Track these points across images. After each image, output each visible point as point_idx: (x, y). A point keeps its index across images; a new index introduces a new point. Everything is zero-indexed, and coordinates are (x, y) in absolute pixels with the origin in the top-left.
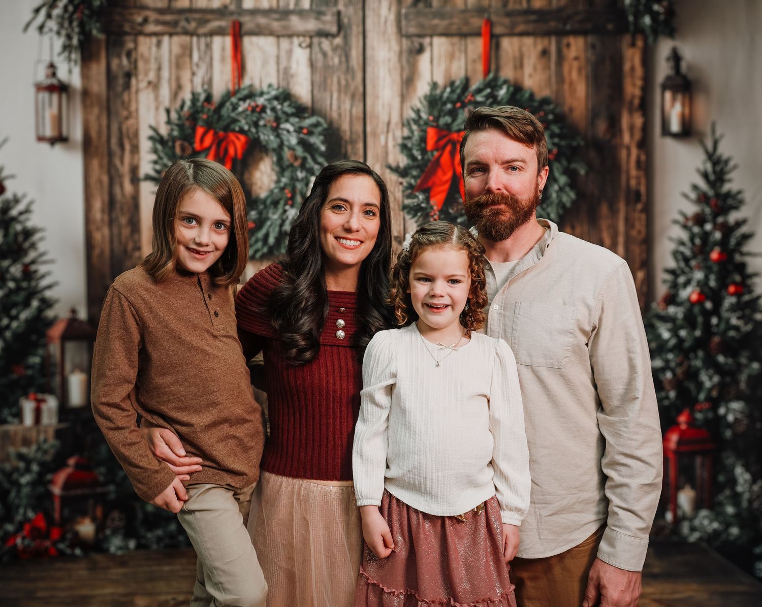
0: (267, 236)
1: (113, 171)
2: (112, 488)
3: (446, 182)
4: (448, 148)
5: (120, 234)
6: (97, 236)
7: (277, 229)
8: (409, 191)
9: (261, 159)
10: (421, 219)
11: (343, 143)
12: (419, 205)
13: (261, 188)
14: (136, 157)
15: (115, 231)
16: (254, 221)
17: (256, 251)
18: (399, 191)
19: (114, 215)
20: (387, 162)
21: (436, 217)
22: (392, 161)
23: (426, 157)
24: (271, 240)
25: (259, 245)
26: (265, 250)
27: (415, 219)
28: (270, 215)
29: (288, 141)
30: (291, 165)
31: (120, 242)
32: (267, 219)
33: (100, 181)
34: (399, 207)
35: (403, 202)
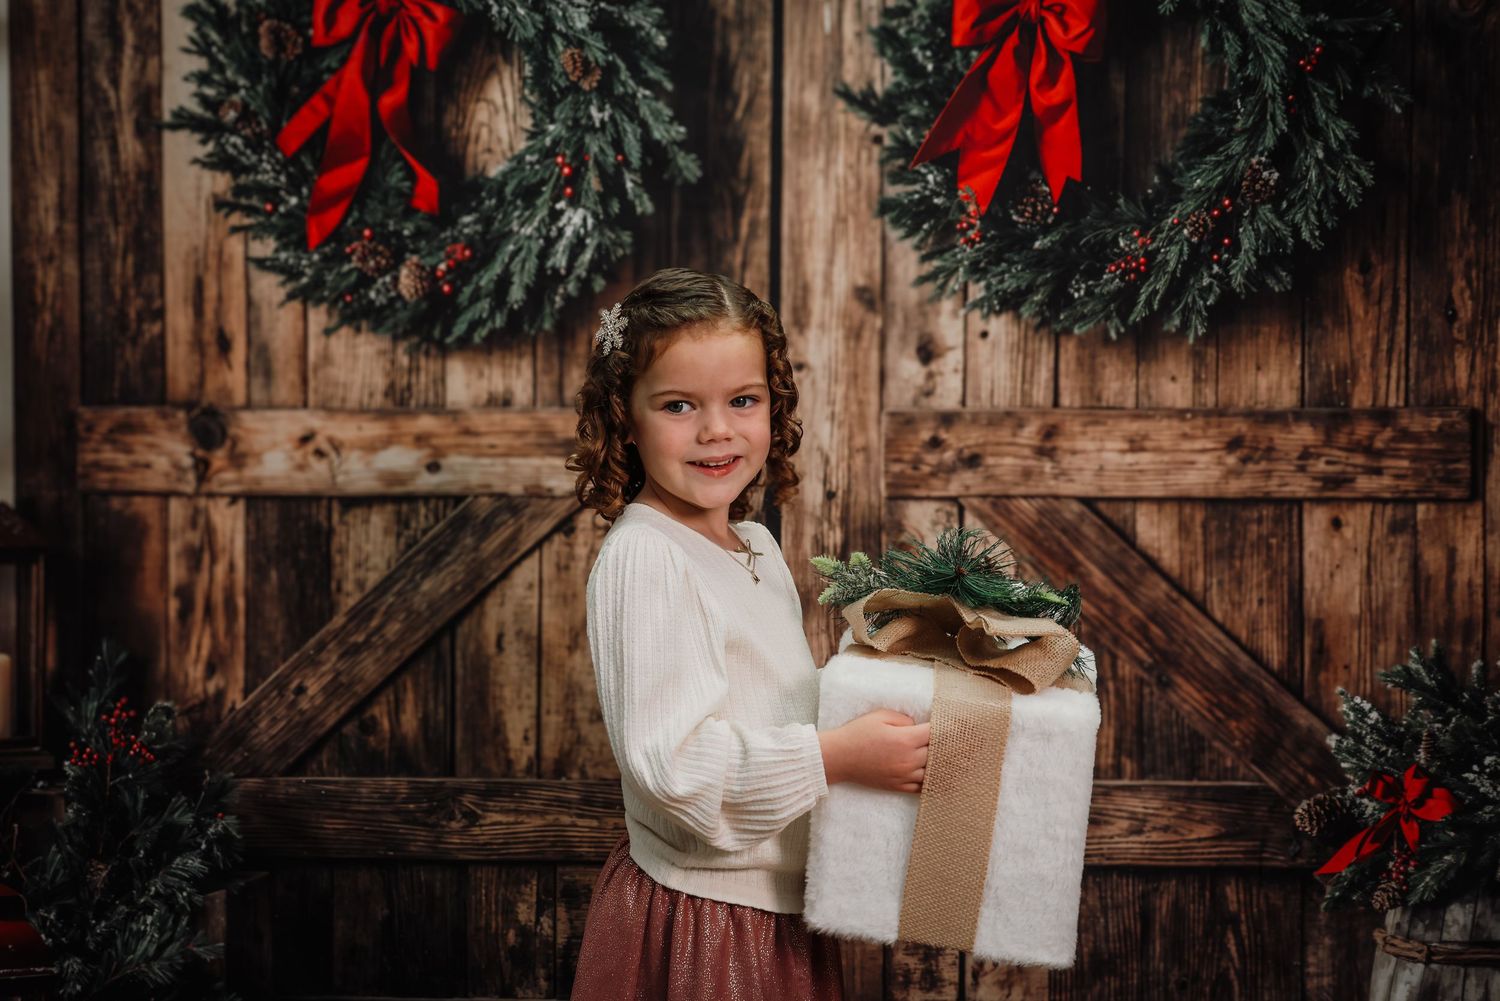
0: (504, 282)
1: (88, 101)
2: (73, 964)
3: (1005, 136)
4: (1012, 41)
5: (107, 273)
6: (48, 278)
7: (532, 264)
8: (900, 162)
9: (493, 69)
10: (930, 240)
11: (718, 24)
12: (924, 200)
13: (489, 150)
14: (153, 63)
15: (96, 266)
16: (470, 243)
17: (475, 325)
18: (870, 159)
19: (90, 224)
20: (838, 78)
21: (971, 234)
22: (851, 75)
23: (949, 66)
24: (516, 294)
25: (484, 305)
26: (499, 321)
27: (915, 240)
28: (515, 228)
29: (564, 18)
30: (574, 88)
31: (108, 294)
32: (508, 235)
33: (56, 128)
34: (870, 206)
35: (881, 191)
